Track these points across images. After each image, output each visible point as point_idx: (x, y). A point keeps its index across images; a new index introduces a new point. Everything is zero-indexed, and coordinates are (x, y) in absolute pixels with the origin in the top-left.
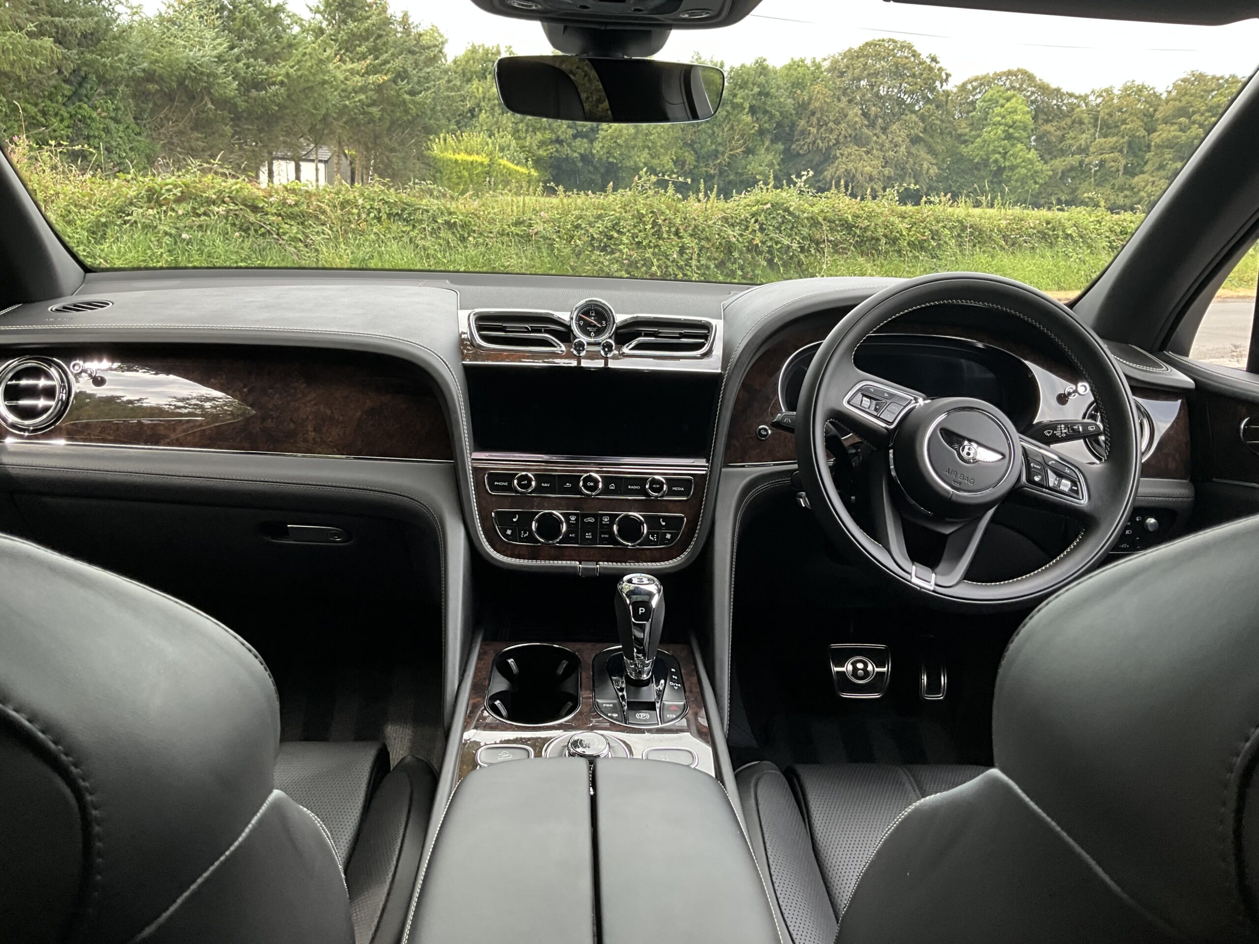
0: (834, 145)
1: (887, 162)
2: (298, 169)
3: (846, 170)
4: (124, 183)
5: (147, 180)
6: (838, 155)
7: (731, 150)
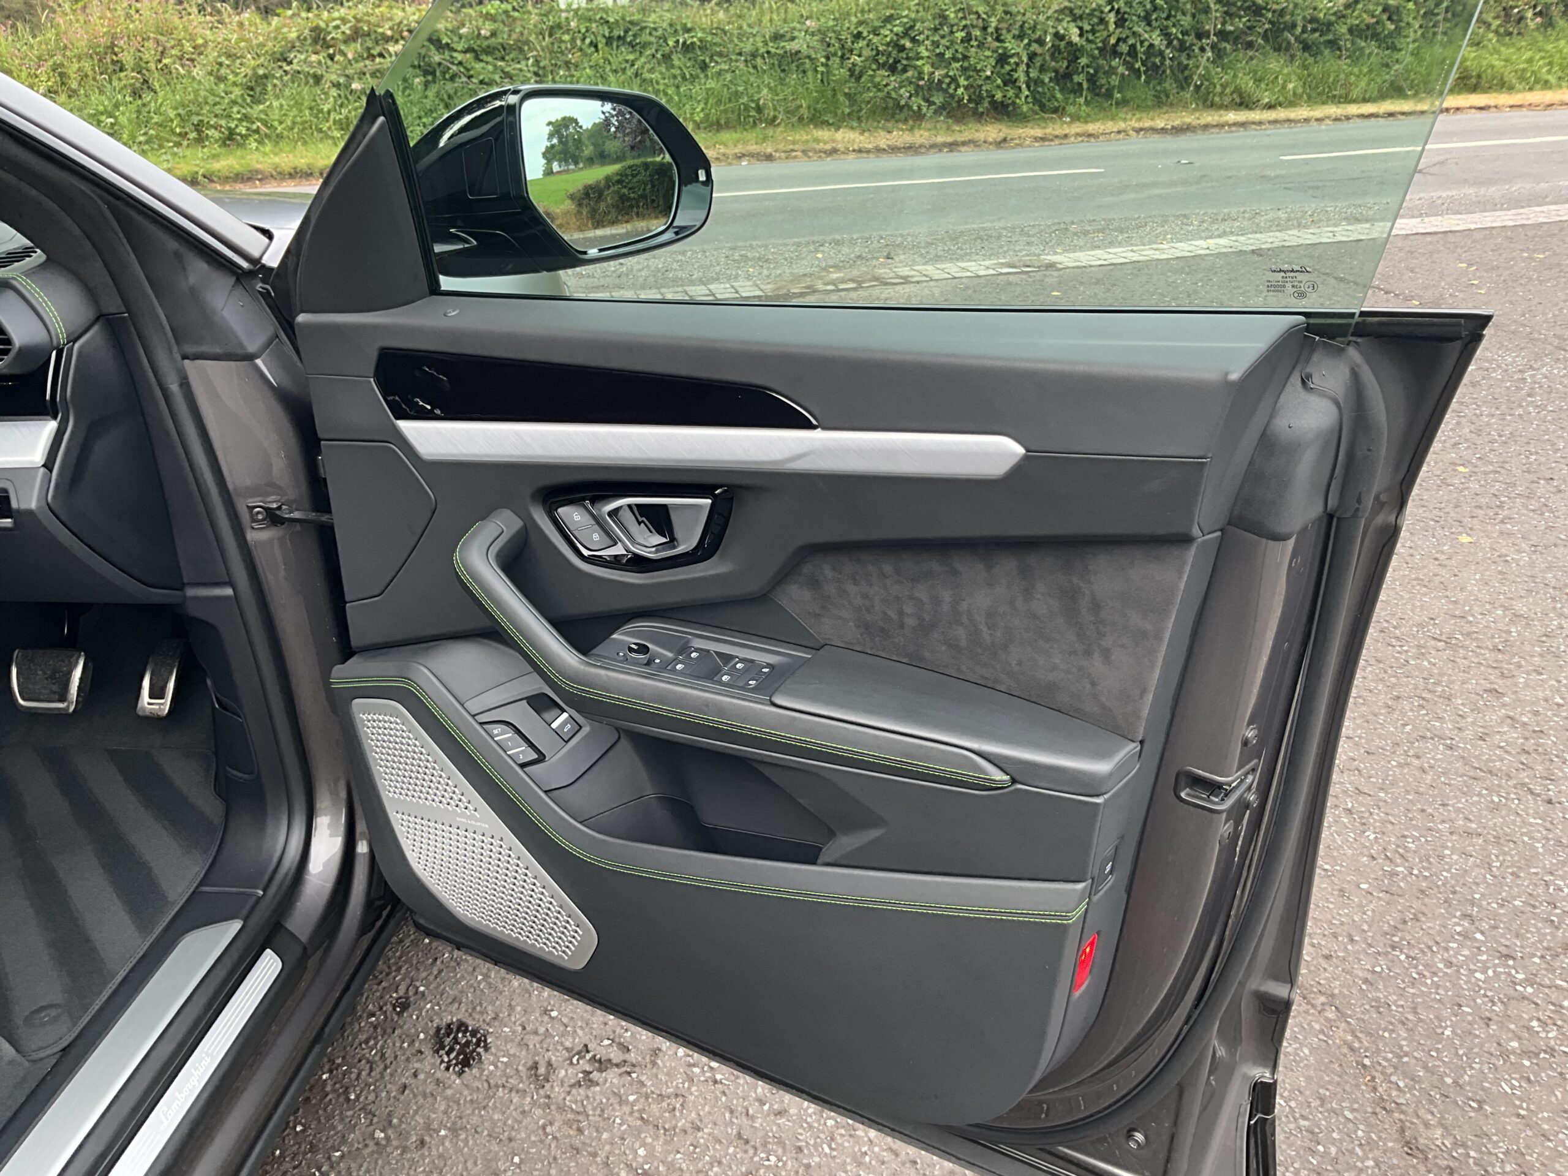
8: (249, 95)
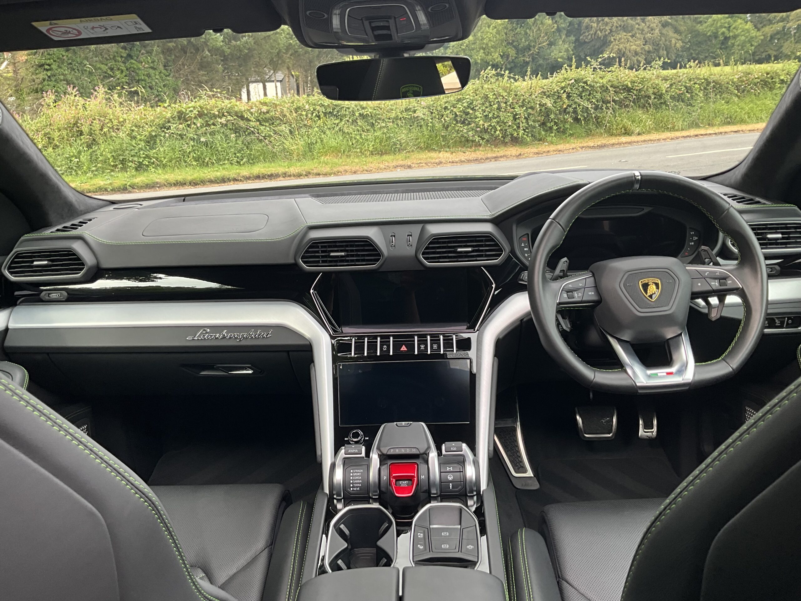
0: (609, 33)
1: (646, 42)
2: (265, 88)
3: (619, 49)
4: (164, 109)
5: (177, 106)
6: (612, 40)
7: (539, 44)
8: (147, 145)
